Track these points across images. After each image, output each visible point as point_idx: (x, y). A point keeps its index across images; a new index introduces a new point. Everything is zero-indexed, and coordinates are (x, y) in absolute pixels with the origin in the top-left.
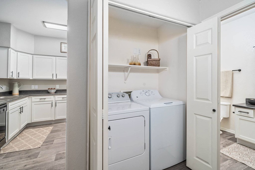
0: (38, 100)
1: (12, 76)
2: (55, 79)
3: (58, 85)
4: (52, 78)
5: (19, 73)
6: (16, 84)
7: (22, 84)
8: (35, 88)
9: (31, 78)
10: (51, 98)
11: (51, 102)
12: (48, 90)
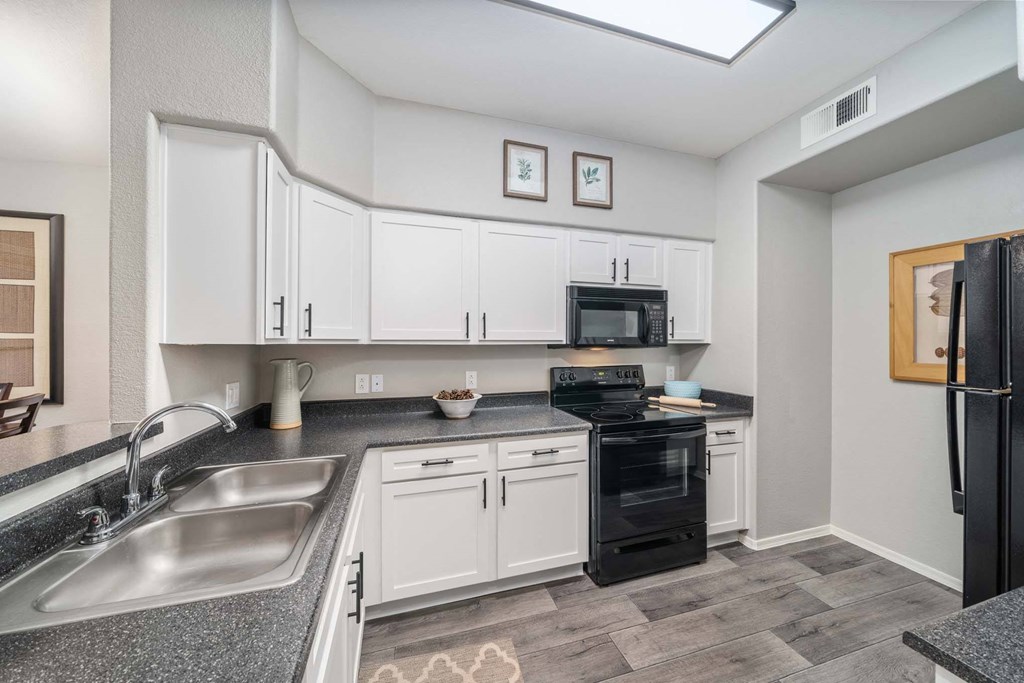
0: (417, 470)
1: (281, 329)
2: (478, 343)
3: (474, 374)
4: (465, 338)
5: (309, 310)
6: (289, 371)
7: (314, 370)
8: (371, 387)
9: (364, 341)
10: (476, 456)
11: (478, 480)
12: (441, 404)
